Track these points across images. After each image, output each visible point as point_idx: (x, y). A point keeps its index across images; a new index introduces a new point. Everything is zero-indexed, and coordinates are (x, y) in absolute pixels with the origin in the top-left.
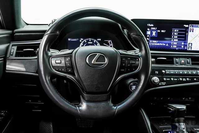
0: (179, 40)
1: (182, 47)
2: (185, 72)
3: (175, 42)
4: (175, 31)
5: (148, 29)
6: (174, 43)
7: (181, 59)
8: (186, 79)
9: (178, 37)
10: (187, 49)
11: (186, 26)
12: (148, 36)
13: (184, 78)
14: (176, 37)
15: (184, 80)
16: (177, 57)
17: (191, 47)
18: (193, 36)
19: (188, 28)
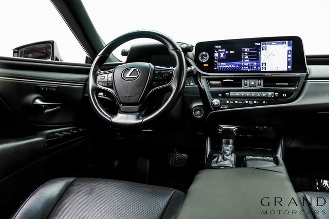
0: (250, 60)
1: (255, 67)
2: (253, 94)
3: (246, 62)
4: (245, 50)
5: (216, 51)
6: (245, 64)
7: (251, 80)
8: (253, 102)
9: (249, 57)
10: (260, 70)
11: (257, 44)
12: (216, 58)
13: (251, 101)
14: (247, 57)
15: (251, 102)
16: (246, 79)
17: (265, 68)
18: (266, 54)
19: (260, 46)
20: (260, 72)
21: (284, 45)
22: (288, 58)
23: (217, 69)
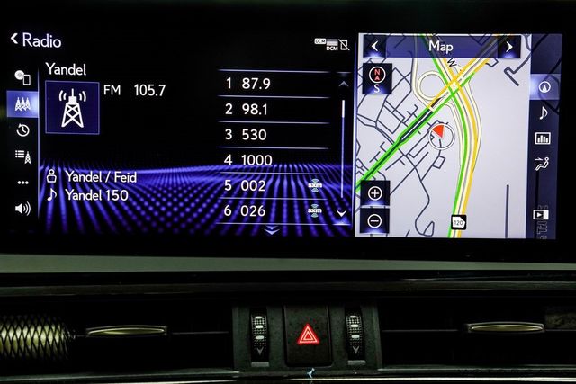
0: (278, 158)
1: (315, 211)
3: (255, 172)
4: (246, 83)
5: (21, 76)
6: (248, 185)
7: (292, 317)
9: (276, 136)
10: (351, 230)
11: (332, 44)
12: (24, 131)
14: (260, 135)
17: (385, 214)
18: (389, 121)
19: (348, 59)
20: (346, 244)
21: (508, 62)
22: (534, 152)
23: (36, 218)
